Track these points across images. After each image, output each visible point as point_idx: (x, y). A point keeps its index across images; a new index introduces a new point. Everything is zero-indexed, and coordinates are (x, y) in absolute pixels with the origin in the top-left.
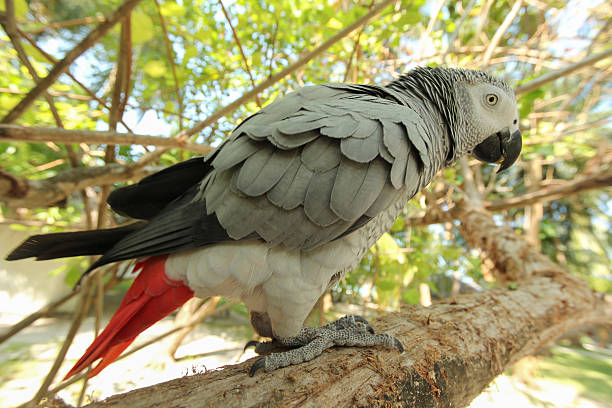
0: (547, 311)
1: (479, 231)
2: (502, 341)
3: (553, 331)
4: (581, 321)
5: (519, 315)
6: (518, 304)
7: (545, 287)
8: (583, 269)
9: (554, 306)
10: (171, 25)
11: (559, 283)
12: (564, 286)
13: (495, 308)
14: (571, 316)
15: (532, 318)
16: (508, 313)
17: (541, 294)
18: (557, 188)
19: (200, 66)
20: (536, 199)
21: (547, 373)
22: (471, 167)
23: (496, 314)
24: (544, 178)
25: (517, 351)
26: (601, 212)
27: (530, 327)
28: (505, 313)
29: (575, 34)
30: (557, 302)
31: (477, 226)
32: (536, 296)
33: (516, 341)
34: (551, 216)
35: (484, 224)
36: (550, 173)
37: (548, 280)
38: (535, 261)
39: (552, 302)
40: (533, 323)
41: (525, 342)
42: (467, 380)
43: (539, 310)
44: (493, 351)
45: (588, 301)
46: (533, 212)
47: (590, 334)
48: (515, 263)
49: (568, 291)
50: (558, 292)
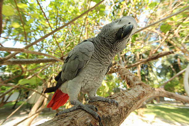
0: (139, 95)
1: (123, 74)
2: (125, 107)
3: (141, 101)
4: (149, 97)
5: (130, 97)
6: (130, 94)
7: (139, 88)
8: (152, 82)
9: (141, 93)
10: (25, 12)
11: (142, 86)
12: (143, 87)
13: (123, 96)
14: (146, 96)
15: (134, 98)
16: (127, 97)
17: (137, 90)
18: (143, 61)
19: (36, 26)
20: (138, 64)
21: (146, 112)
22: (121, 56)
23: (123, 98)
24: (140, 58)
25: (130, 109)
26: (154, 67)
27: (134, 101)
28: (126, 98)
29: (144, 21)
30: (142, 92)
31: (123, 72)
32: (136, 91)
33: (129, 106)
34: (143, 68)
35: (124, 72)
36: (141, 57)
37: (140, 86)
38: (137, 81)
39: (140, 92)
40: (134, 99)
41: (132, 106)
42: (112, 123)
43: (136, 95)
44: (121, 111)
45: (150, 91)
46: (138, 68)
47: (155, 99)
48: (132, 82)
49: (145, 88)
50: (142, 89)
